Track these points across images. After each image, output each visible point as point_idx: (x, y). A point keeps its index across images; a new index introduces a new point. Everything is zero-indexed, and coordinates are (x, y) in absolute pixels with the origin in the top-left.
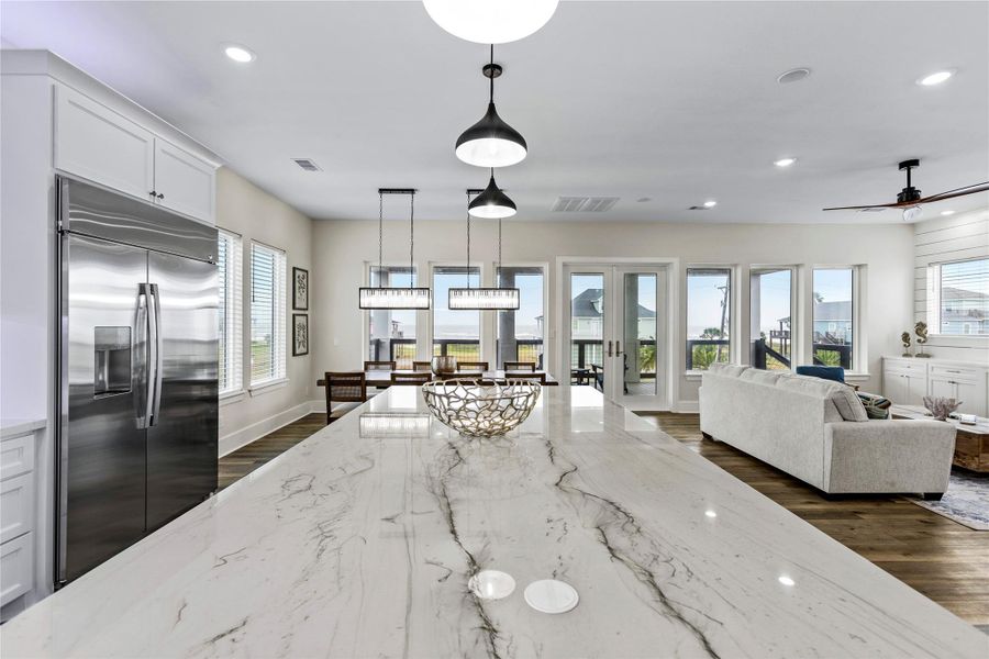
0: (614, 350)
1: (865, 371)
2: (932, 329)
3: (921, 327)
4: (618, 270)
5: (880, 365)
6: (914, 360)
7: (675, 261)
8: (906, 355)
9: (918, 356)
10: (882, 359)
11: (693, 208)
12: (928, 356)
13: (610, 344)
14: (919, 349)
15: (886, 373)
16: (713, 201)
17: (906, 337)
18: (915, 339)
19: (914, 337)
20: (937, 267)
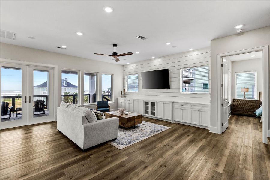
0: (28, 100)
1: (114, 102)
2: (126, 91)
3: (124, 90)
4: (29, 68)
5: (117, 100)
6: (123, 98)
7: (57, 67)
8: (122, 97)
9: (124, 97)
10: (117, 98)
11: (59, 47)
12: (125, 97)
13: (26, 97)
14: (124, 95)
15: (118, 101)
16: (65, 46)
17: (122, 92)
18: (123, 93)
19: (123, 92)
20: (127, 76)
